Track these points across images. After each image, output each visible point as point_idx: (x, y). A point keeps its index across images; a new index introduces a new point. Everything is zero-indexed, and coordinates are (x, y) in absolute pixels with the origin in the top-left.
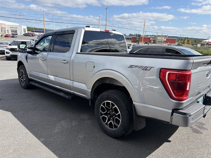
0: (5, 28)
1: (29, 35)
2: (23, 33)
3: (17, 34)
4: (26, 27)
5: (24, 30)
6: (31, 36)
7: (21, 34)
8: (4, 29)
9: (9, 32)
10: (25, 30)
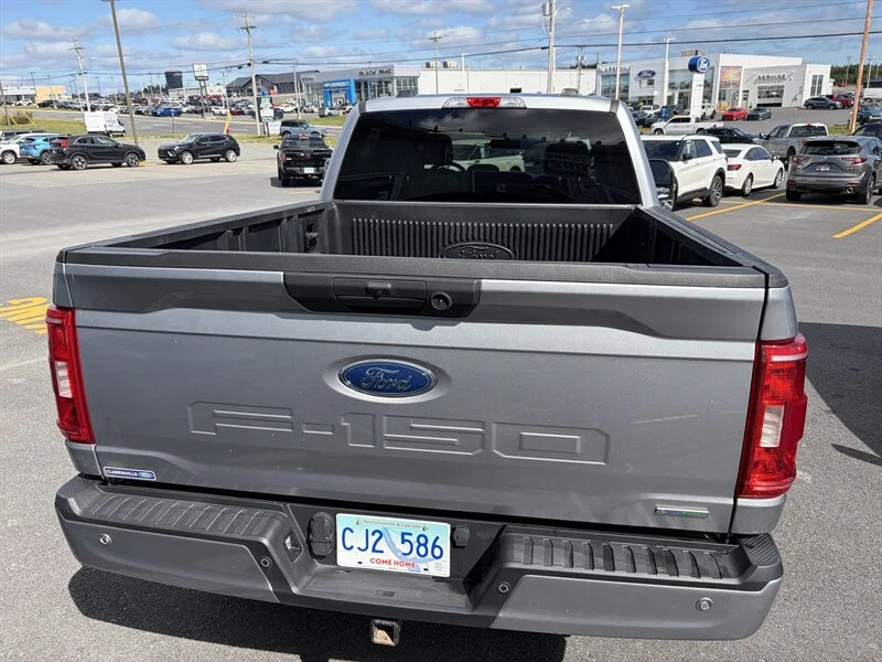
0: (737, 84)
1: (830, 101)
2: (807, 96)
3: (779, 105)
4: (825, 71)
5: (814, 82)
6: (836, 108)
7: (794, 105)
8: (731, 87)
9: (750, 100)
10: (821, 82)
